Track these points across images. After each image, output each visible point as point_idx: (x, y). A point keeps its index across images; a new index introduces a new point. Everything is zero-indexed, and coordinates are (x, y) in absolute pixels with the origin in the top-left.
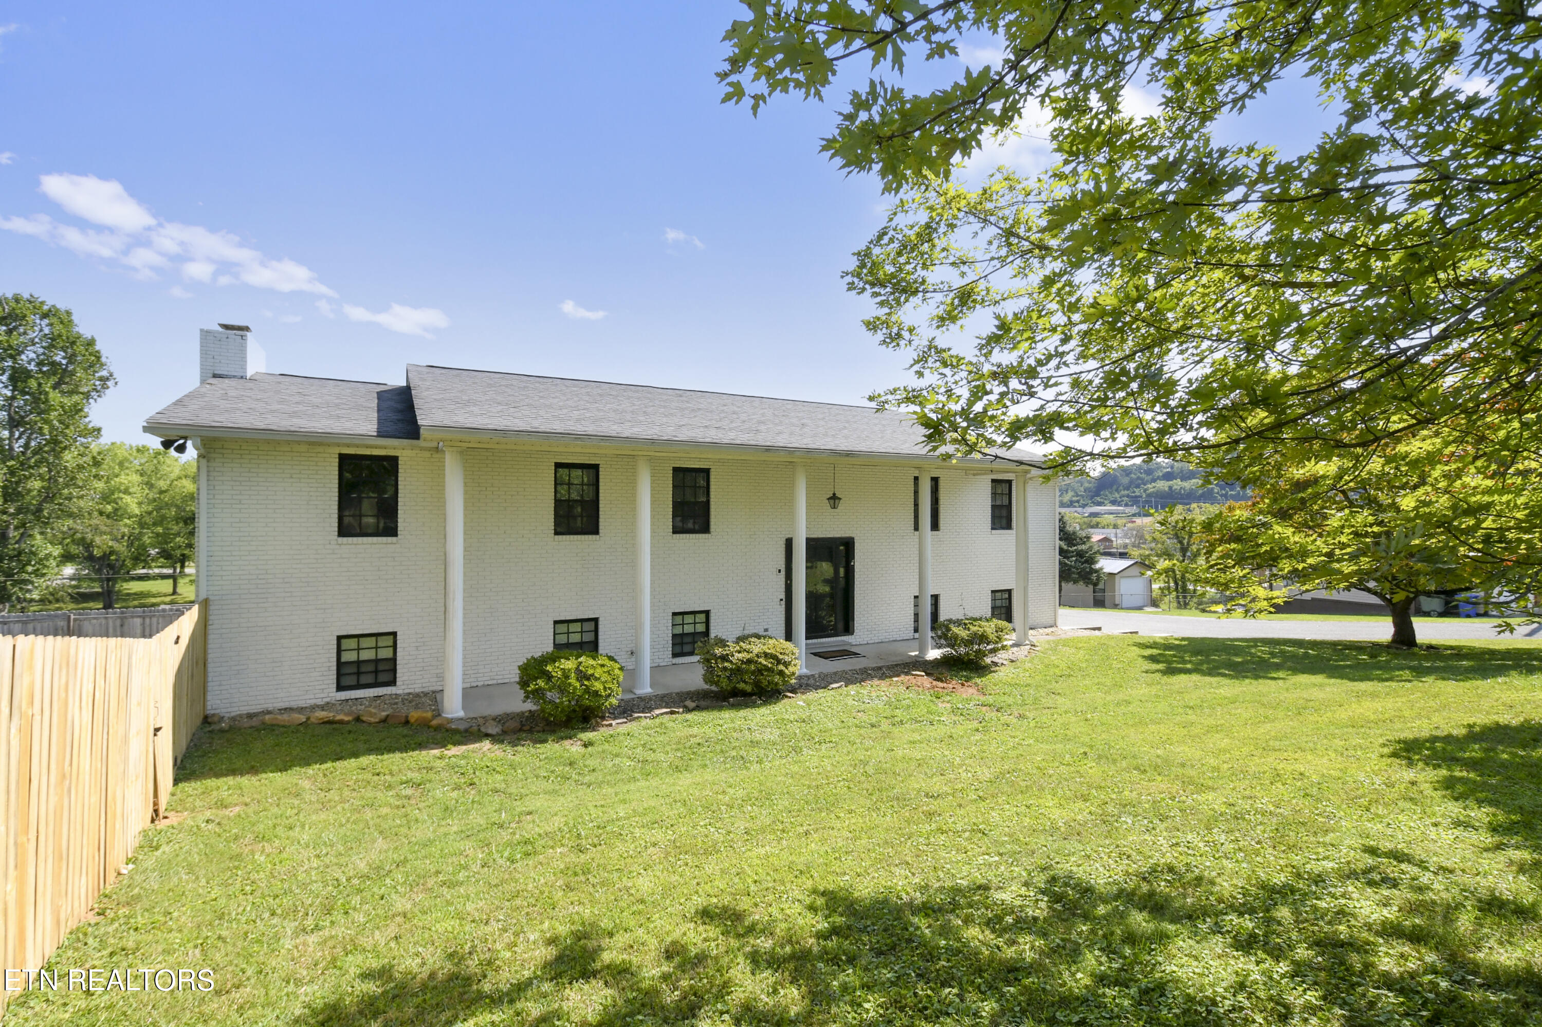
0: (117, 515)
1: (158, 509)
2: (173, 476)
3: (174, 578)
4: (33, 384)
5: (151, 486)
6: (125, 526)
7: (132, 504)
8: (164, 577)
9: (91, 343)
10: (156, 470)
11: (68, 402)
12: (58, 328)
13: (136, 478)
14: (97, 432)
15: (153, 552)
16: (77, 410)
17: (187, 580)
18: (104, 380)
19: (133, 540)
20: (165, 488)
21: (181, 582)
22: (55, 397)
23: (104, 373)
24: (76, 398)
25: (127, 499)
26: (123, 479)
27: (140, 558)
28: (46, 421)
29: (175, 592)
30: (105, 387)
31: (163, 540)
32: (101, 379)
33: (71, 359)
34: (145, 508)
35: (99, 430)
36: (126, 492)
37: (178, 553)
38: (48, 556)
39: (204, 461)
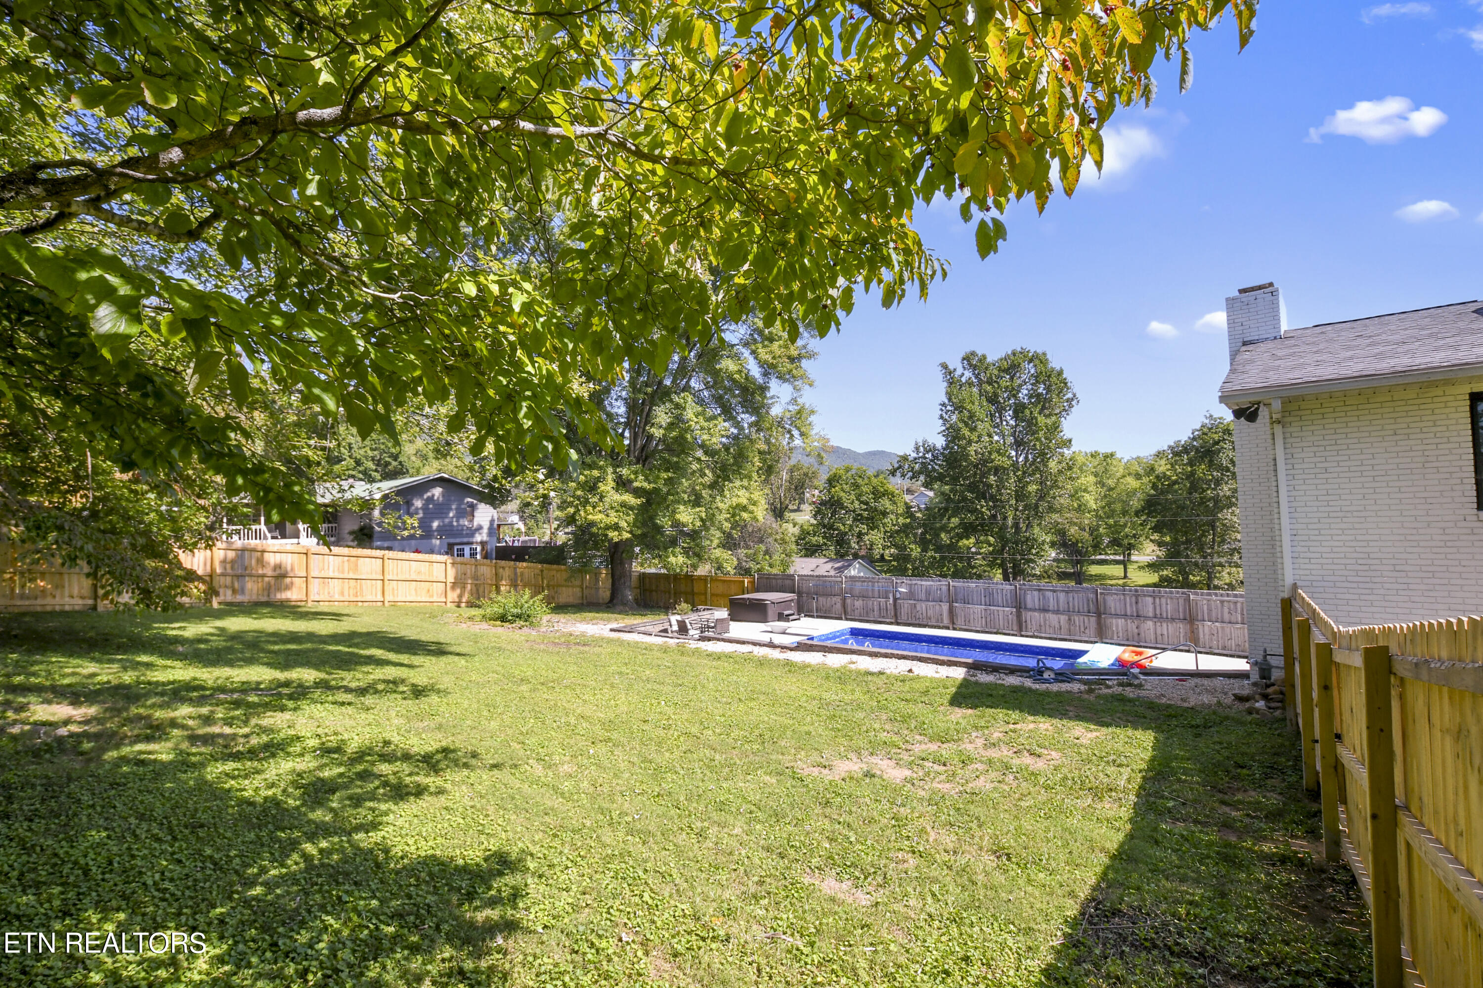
0: (1081, 509)
1: (1109, 504)
2: (1118, 475)
3: (1124, 563)
4: (1027, 412)
5: (1103, 485)
6: (1087, 519)
7: (1091, 501)
8: (1117, 562)
9: (1060, 373)
10: (1106, 471)
11: (1049, 421)
12: (1041, 367)
13: (1092, 479)
14: (1068, 443)
15: (1106, 540)
16: (1056, 427)
17: (1135, 566)
18: (1069, 401)
19: (1093, 530)
20: (1113, 485)
21: (1131, 568)
22: (1041, 420)
23: (1070, 395)
24: (1054, 418)
25: (1087, 496)
26: (1083, 480)
27: (1096, 547)
28: (1038, 439)
29: (1125, 577)
30: (1071, 406)
31: (1115, 529)
32: (1068, 400)
33: (1048, 389)
34: (1099, 503)
35: (1070, 441)
36: (1085, 491)
37: (1126, 542)
38: (1044, 542)
39: (1278, 429)
